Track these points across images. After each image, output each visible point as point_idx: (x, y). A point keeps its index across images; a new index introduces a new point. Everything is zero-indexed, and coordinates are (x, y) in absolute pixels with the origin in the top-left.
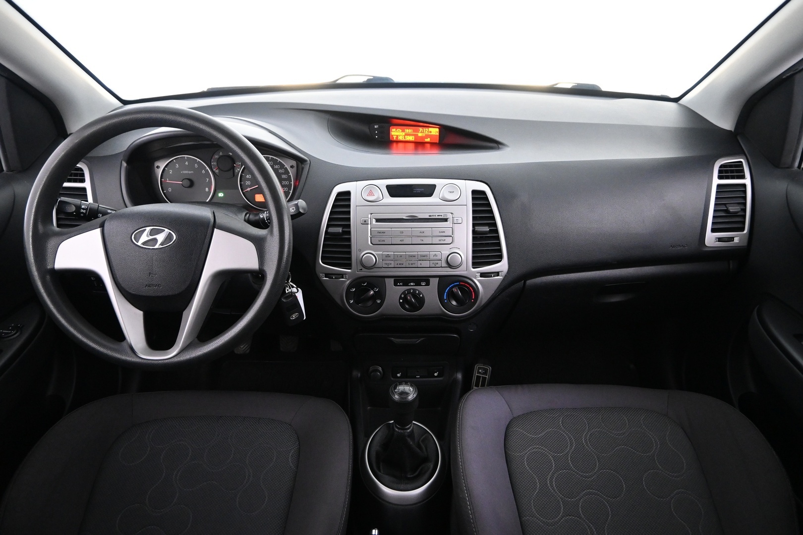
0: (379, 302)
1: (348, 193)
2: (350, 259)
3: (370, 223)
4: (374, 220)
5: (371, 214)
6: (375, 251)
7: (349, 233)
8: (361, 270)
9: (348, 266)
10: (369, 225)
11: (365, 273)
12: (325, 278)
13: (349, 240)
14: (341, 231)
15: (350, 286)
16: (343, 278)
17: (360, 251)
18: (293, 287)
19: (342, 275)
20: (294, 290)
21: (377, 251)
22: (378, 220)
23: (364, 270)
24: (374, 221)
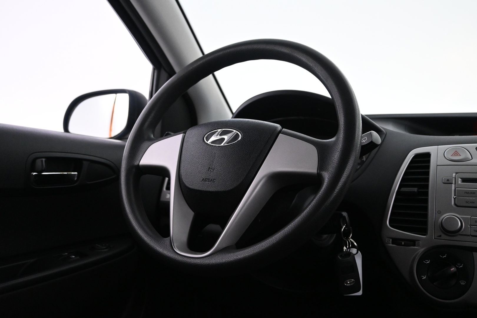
0: (463, 284)
1: (427, 155)
2: (426, 223)
3: (454, 182)
4: (460, 179)
5: (457, 173)
6: (460, 215)
7: (427, 194)
8: (440, 236)
9: (424, 232)
10: (453, 185)
11: (445, 240)
12: (391, 245)
13: (426, 201)
14: (416, 191)
15: (424, 257)
16: (414, 246)
17: (440, 213)
18: (354, 246)
19: (413, 242)
20: (354, 251)
21: (462, 215)
22: (464, 180)
23: (444, 236)
24: (460, 181)
